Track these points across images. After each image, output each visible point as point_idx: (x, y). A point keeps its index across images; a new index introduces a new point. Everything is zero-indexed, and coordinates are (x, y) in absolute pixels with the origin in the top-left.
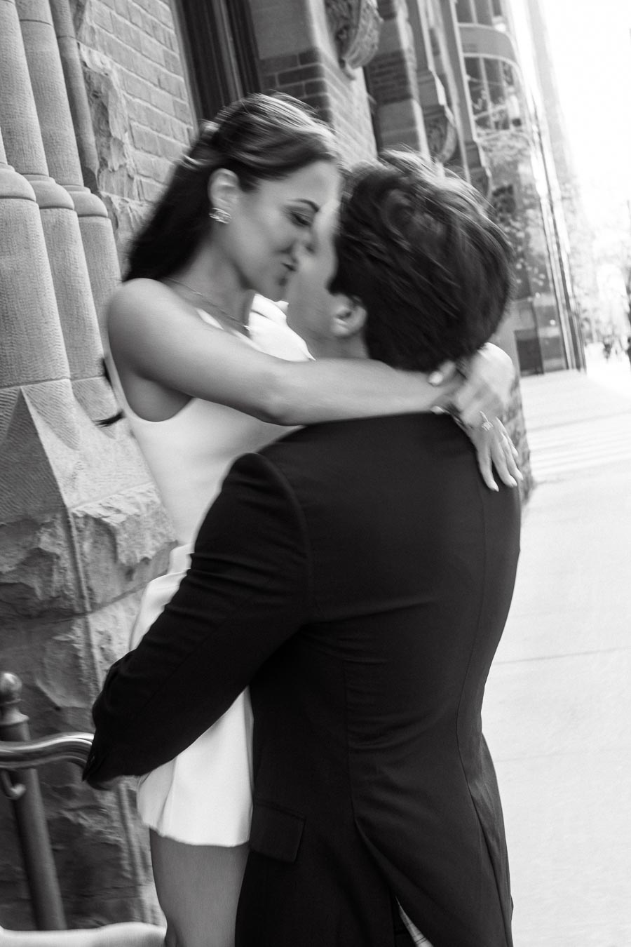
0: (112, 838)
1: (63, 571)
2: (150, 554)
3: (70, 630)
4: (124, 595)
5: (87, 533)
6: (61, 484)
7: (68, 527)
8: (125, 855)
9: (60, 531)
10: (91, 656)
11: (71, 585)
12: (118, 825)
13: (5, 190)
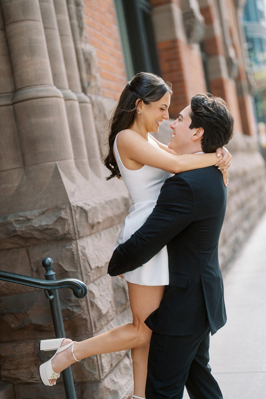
0: (84, 317)
1: (69, 225)
2: (100, 220)
3: (71, 245)
4: (91, 234)
5: (78, 212)
6: (69, 195)
7: (71, 210)
8: (89, 322)
9: (68, 211)
10: (78, 254)
11: (72, 229)
12: (86, 312)
13: (51, 94)
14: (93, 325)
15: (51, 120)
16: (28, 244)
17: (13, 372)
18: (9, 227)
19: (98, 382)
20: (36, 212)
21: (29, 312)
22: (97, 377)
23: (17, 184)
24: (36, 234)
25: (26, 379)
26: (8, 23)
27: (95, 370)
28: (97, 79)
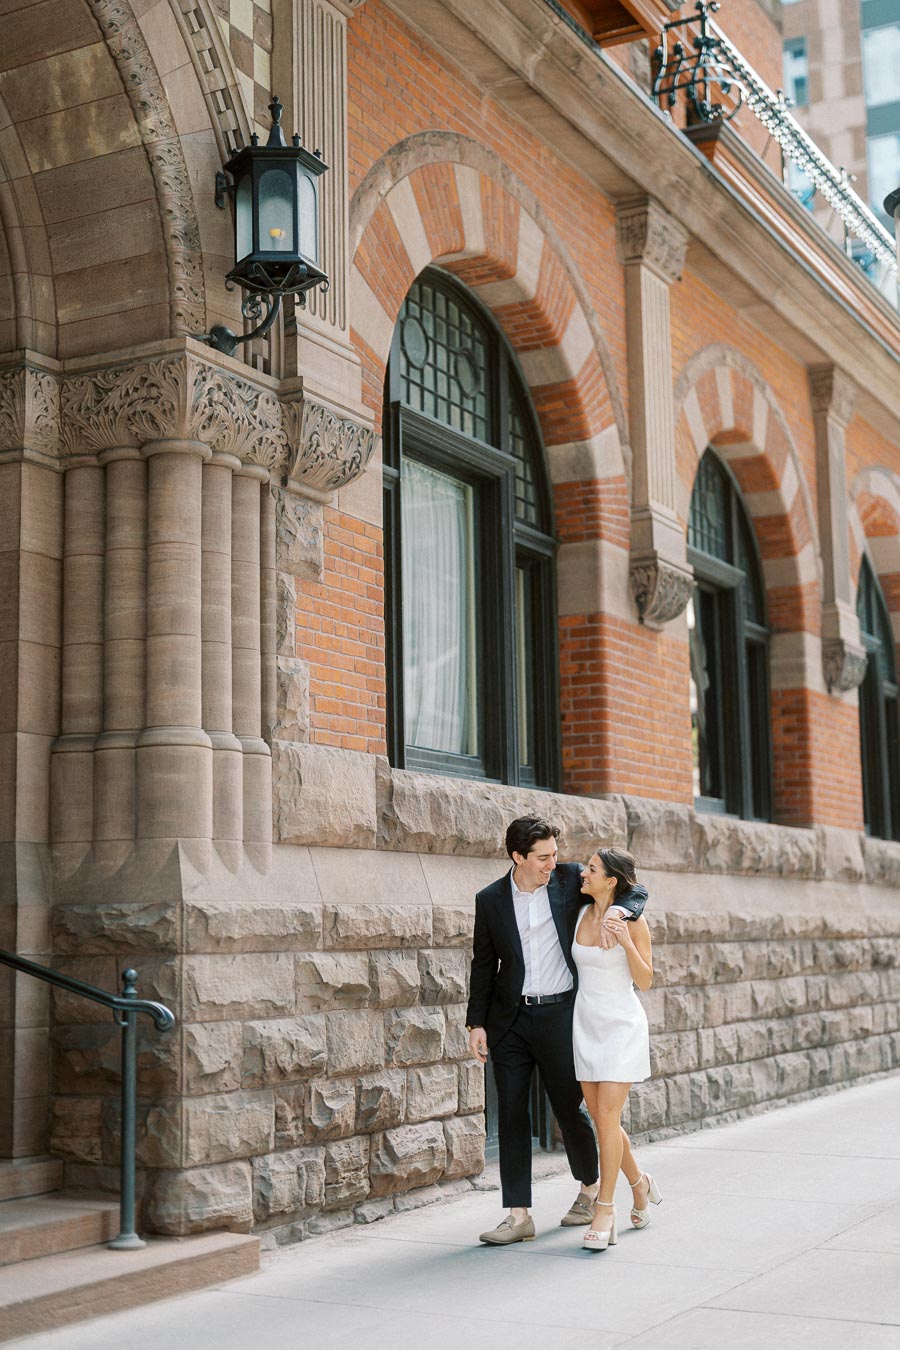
0: (174, 1068)
1: (175, 930)
2: (236, 937)
3: (173, 960)
4: (213, 953)
5: (193, 914)
6: (184, 888)
7: (182, 910)
8: (179, 1078)
9: (178, 910)
10: (182, 976)
11: (178, 937)
12: (178, 1062)
13: (190, 741)
14: (185, 1083)
15: (180, 778)
16: (118, 952)
17: (67, 1140)
18: (97, 922)
19: (179, 1170)
20: (135, 906)
21: (101, 1051)
22: (177, 1162)
23: (121, 863)
24: (129, 936)
25: (81, 1154)
26: (150, 633)
27: (175, 1150)
28: (299, 716)
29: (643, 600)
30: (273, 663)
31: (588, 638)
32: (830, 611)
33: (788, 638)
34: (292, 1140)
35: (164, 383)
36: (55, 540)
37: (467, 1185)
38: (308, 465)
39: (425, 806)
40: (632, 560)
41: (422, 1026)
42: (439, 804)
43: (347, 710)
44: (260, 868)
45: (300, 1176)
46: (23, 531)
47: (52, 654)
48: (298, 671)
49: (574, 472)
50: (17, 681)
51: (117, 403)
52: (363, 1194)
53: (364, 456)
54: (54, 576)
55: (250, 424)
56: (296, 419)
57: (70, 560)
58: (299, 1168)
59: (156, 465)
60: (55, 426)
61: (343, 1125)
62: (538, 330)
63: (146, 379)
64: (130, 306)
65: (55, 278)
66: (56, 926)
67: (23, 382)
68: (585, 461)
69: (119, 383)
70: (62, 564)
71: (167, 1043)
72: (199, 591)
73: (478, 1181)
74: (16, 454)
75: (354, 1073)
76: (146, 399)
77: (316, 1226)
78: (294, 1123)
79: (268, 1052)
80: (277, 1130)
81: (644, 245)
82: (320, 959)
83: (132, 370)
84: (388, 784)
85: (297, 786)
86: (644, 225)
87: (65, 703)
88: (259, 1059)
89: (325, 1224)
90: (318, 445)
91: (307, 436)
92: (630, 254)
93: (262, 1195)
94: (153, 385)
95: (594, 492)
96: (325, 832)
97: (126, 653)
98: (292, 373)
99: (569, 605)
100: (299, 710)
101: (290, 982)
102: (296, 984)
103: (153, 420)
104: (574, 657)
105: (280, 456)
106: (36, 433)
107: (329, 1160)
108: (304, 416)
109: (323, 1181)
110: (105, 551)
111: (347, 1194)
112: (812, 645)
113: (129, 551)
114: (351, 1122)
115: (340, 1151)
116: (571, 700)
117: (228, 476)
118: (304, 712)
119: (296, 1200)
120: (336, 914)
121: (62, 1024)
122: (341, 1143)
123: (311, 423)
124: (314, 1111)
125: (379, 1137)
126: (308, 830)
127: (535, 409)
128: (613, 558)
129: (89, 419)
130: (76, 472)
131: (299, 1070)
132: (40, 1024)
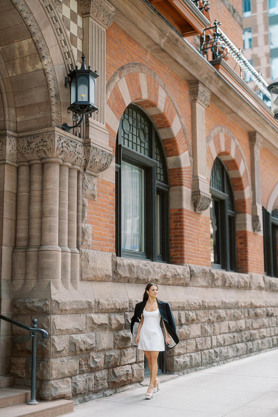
0: (48, 349)
1: (49, 307)
2: (68, 309)
3: (48, 316)
4: (60, 314)
5: (54, 302)
6: (52, 294)
7: (51, 301)
8: (49, 352)
9: (50, 301)
10: (51, 321)
11: (50, 309)
13: (55, 250)
14: (51, 354)
15: (51, 261)
16: (32, 313)
17: (15, 371)
18: (25, 304)
19: (49, 380)
20: (37, 300)
21: (26, 343)
22: (48, 378)
23: (33, 286)
24: (35, 309)
25: (20, 375)
26: (43, 216)
27: (48, 374)
28: (88, 241)
29: (196, 204)
30: (80, 225)
31: (179, 216)
32: (254, 207)
33: (241, 215)
34: (84, 371)
35: (48, 141)
36: (15, 187)
37: (138, 384)
38: (92, 165)
39: (127, 268)
40: (192, 192)
41: (125, 336)
42: (131, 268)
43: (103, 239)
44: (76, 288)
45: (86, 382)
46: (5, 185)
47: (13, 222)
48: (88, 228)
49: (175, 165)
50: (2, 231)
51: (34, 147)
52: (106, 388)
53: (109, 162)
54: (14, 198)
55: (74, 153)
56: (89, 151)
57: (19, 194)
58: (86, 380)
59: (46, 166)
60: (15, 153)
61: (100, 366)
62: (164, 122)
63: (43, 140)
64: (38, 117)
65: (16, 108)
66: (13, 305)
67: (6, 140)
68: (178, 162)
69: (35, 140)
70: (17, 195)
71: (46, 342)
72: (58, 204)
73: (142, 383)
74: (3, 162)
75: (103, 350)
76: (43, 146)
77: (91, 397)
78: (85, 366)
79: (77, 344)
80: (79, 368)
81: (197, 96)
82: (94, 316)
83: (38, 137)
84: (116, 262)
85: (87, 263)
86: (197, 90)
87: (17, 237)
88: (74, 346)
89: (94, 396)
90: (95, 159)
91: (92, 157)
92: (193, 99)
93: (75, 388)
94: (45, 141)
95: (181, 171)
96: (96, 277)
97: (35, 222)
98: (87, 137)
99: (173, 206)
100: (88, 239)
101: (84, 323)
102: (86, 323)
103: (45, 152)
104: (175, 222)
105: (83, 163)
106: (9, 155)
107: (95, 377)
108: (91, 151)
109: (93, 383)
110: (30, 191)
111: (101, 387)
112: (249, 218)
113: (37, 191)
114: (103, 365)
115: (99, 374)
116: (173, 235)
117: (67, 169)
118: (90, 240)
119: (85, 389)
120: (99, 302)
121: (14, 335)
122: (99, 372)
123: (93, 152)
124: (91, 362)
125: (111, 370)
126: (90, 276)
127: (163, 146)
128: (187, 192)
129: (25, 151)
130: (22, 167)
131: (87, 350)
132: (8, 335)
